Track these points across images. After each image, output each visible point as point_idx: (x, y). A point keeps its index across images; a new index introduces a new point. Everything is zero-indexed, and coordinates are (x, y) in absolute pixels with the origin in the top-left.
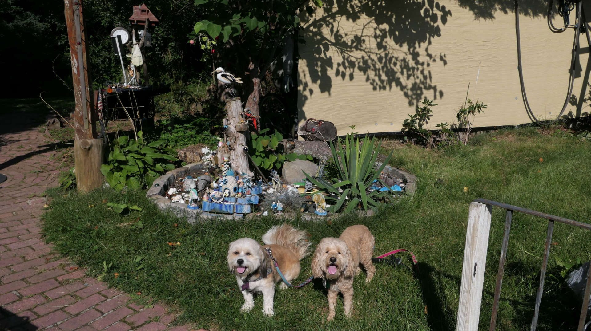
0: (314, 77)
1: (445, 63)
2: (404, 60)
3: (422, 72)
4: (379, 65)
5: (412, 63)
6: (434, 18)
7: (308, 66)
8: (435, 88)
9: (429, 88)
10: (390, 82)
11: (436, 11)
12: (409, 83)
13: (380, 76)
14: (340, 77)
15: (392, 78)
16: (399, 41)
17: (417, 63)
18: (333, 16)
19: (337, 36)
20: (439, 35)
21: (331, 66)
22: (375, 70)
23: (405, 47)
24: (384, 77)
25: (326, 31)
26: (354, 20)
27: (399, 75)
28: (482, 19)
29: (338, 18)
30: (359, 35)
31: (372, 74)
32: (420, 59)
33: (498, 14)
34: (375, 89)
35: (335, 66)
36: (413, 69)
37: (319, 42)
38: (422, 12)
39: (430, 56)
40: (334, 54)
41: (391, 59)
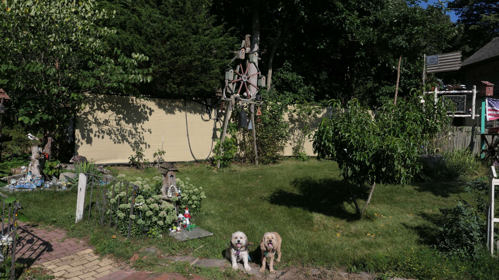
0: (83, 137)
1: (151, 133)
2: (130, 131)
3: (139, 136)
4: (117, 132)
5: (134, 132)
6: (146, 113)
7: (80, 132)
8: (146, 144)
9: (143, 143)
10: (123, 140)
11: (146, 110)
12: (133, 141)
13: (118, 137)
14: (97, 137)
15: (124, 138)
16: (127, 122)
17: (137, 132)
18: (94, 111)
19: (96, 119)
20: (148, 120)
21: (92, 132)
22: (115, 134)
23: (131, 125)
24: (120, 138)
25: (90, 117)
26: (105, 113)
27: (127, 137)
28: (169, 114)
29: (97, 111)
30: (107, 119)
31: (113, 136)
32: (138, 130)
33: (177, 112)
34: (115, 143)
35: (94, 132)
36: (135, 135)
37: (87, 122)
38: (140, 110)
39: (143, 129)
40: (94, 128)
41: (123, 130)
